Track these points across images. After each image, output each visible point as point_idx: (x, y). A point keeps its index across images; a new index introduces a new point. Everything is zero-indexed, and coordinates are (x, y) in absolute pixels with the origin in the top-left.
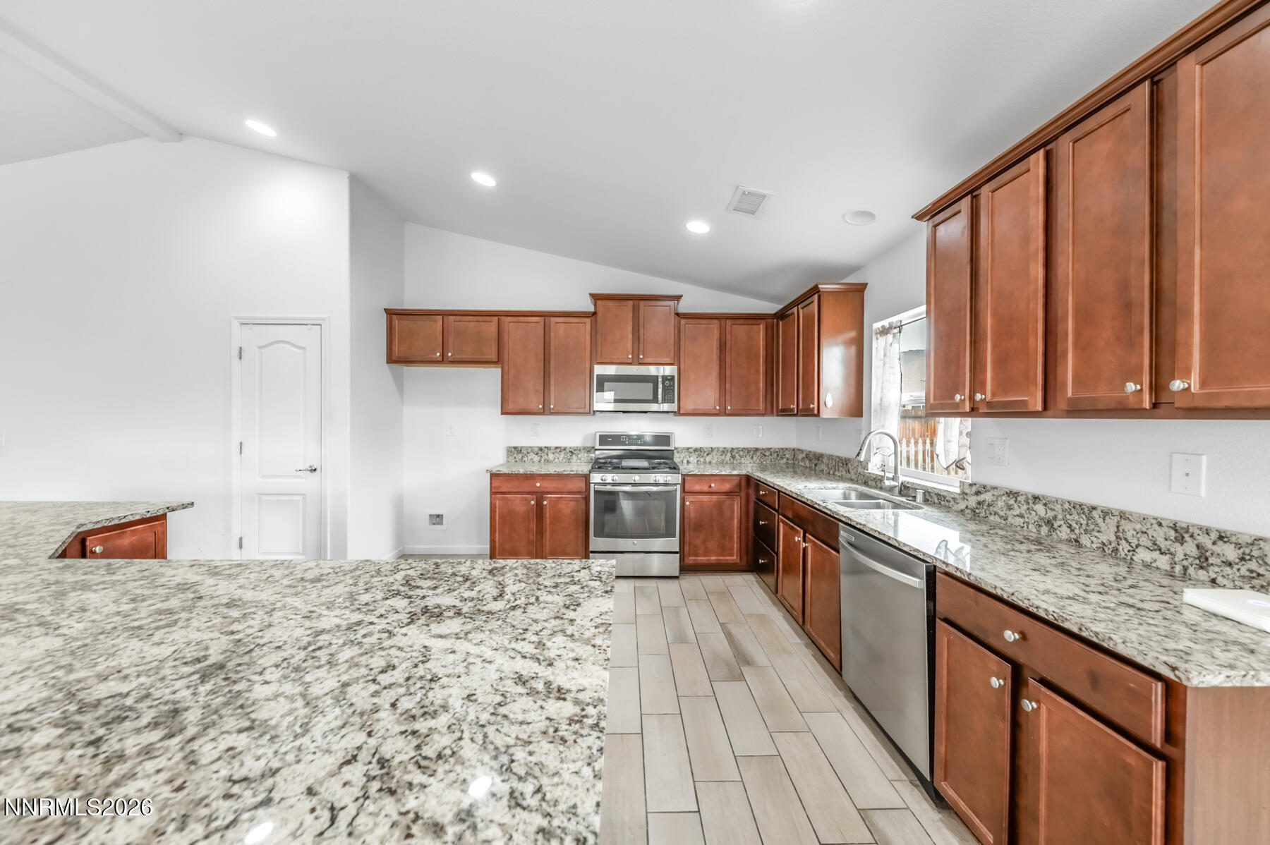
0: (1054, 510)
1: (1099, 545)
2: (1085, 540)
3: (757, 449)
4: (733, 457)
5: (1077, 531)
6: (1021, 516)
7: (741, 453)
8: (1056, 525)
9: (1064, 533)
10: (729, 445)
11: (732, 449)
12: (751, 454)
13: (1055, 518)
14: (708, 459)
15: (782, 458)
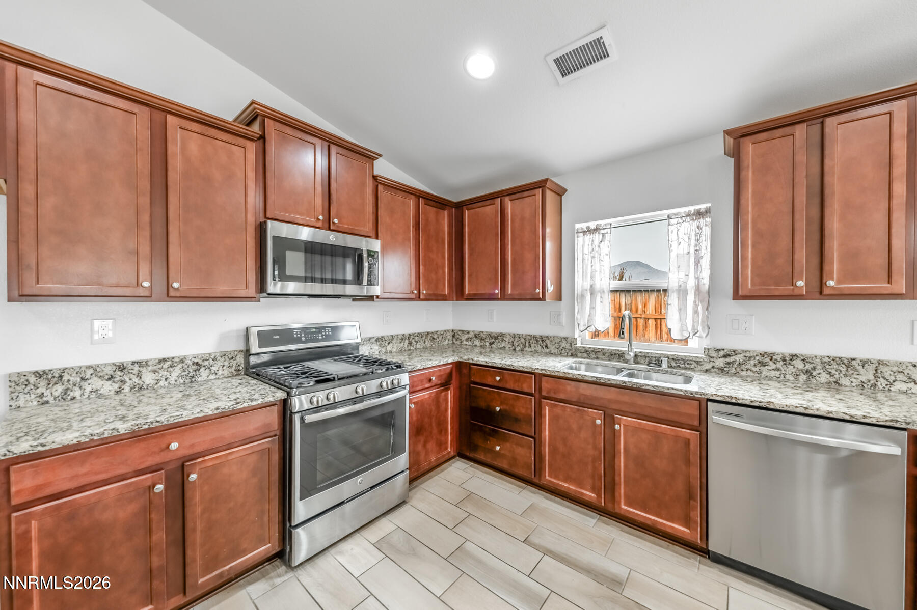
0: (813, 363)
1: (858, 384)
2: (844, 381)
3: (428, 333)
4: (410, 343)
5: (837, 376)
6: (778, 370)
7: (417, 338)
8: (814, 373)
9: (824, 378)
10: (407, 331)
11: (410, 335)
12: (424, 338)
13: (814, 369)
14: (389, 348)
15: (445, 340)
